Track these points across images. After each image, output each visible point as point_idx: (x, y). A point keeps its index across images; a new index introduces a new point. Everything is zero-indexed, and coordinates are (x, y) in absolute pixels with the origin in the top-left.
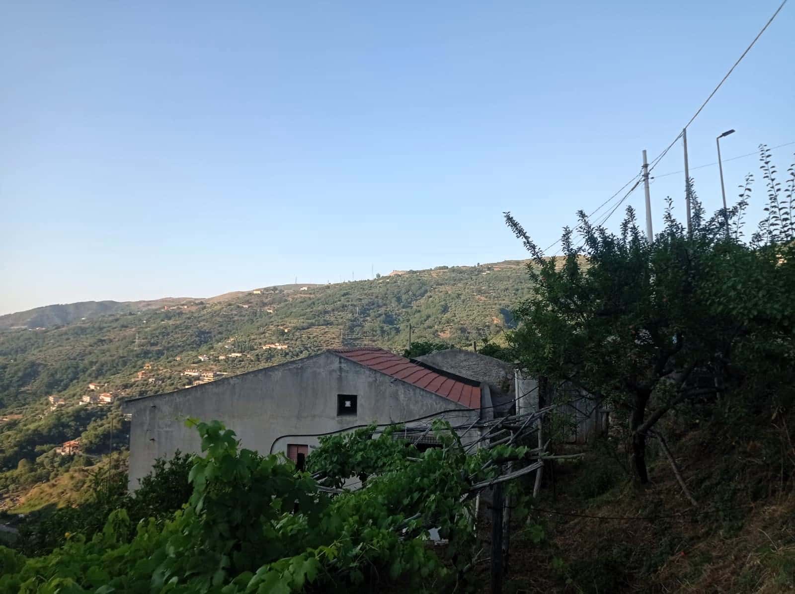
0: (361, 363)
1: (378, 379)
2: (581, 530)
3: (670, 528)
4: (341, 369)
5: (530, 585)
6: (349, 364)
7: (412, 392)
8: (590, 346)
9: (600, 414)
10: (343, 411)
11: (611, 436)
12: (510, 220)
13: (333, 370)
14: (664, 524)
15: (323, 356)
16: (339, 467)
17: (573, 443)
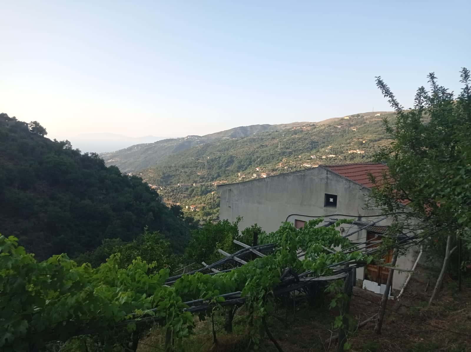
0: (341, 175)
1: (351, 186)
4: (327, 178)
6: (333, 175)
8: (415, 190)
10: (328, 204)
12: (381, 84)
13: (323, 178)
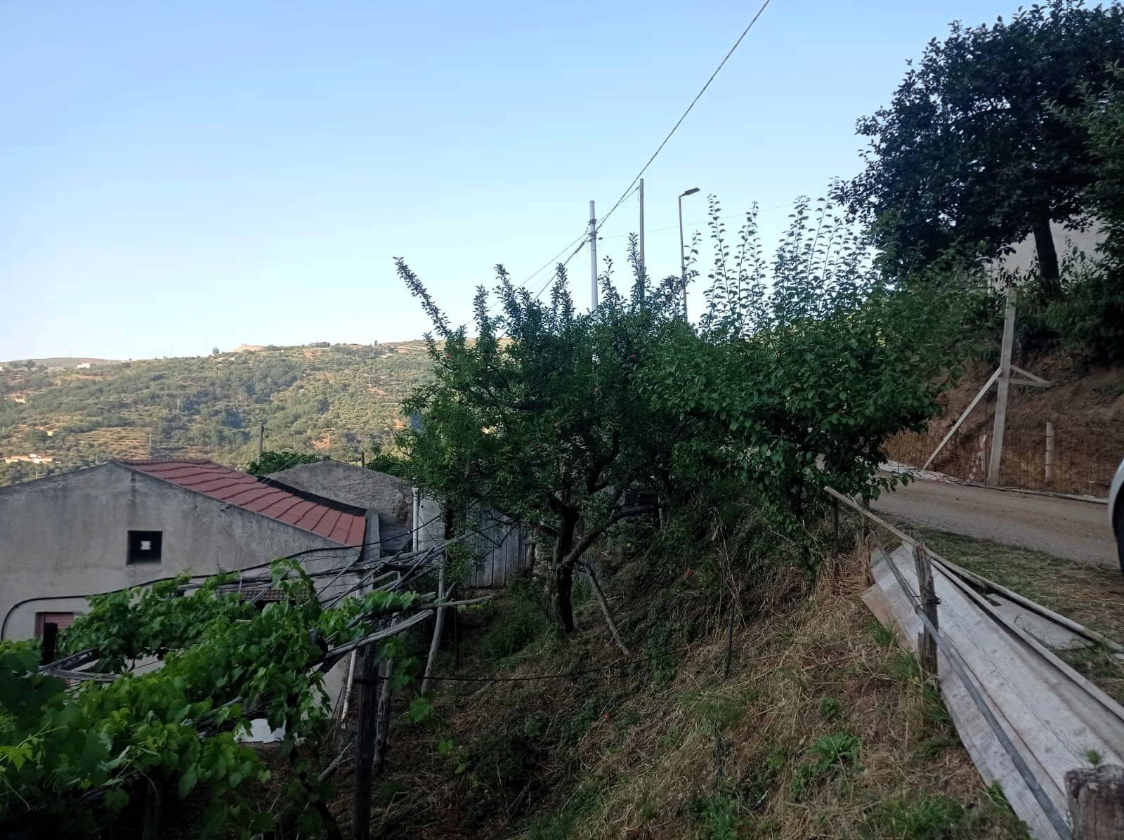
0: (170, 481)
1: (198, 505)
2: (488, 701)
3: (597, 686)
4: (134, 491)
5: (413, 784)
6: (149, 482)
7: (255, 527)
8: (504, 450)
9: (524, 547)
10: (136, 555)
11: (537, 576)
12: (403, 268)
13: (121, 493)
14: (589, 682)
15: (103, 470)
16: (120, 641)
17: (487, 588)
